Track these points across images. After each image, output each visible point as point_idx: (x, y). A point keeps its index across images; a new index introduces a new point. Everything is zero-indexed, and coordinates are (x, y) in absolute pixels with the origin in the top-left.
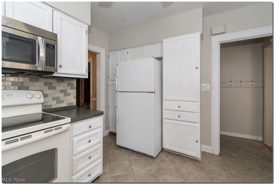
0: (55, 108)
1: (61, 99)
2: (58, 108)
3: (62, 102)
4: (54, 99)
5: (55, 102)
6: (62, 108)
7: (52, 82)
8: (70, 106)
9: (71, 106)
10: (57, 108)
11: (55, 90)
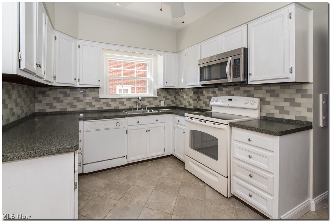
0: (277, 118)
1: (285, 109)
2: (281, 119)
3: (288, 113)
4: (276, 108)
5: (277, 111)
6: (285, 120)
7: (274, 89)
8: (298, 121)
9: (301, 121)
10: (278, 118)
11: (278, 98)
